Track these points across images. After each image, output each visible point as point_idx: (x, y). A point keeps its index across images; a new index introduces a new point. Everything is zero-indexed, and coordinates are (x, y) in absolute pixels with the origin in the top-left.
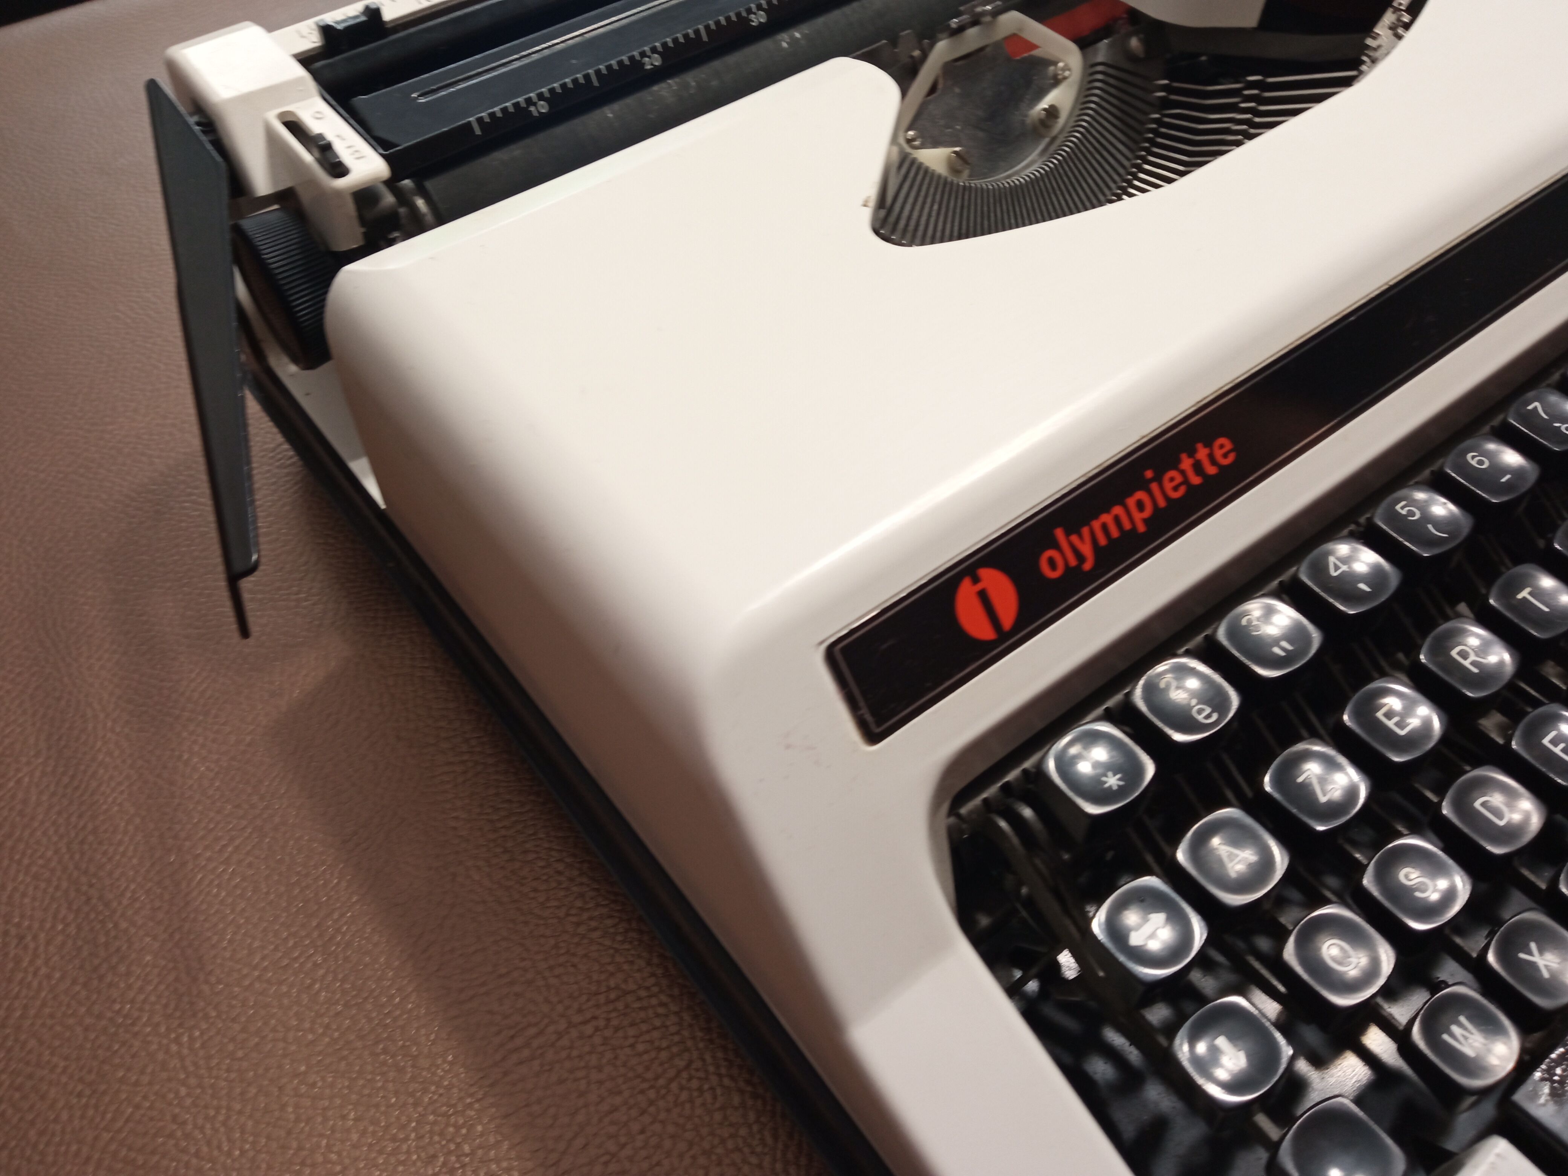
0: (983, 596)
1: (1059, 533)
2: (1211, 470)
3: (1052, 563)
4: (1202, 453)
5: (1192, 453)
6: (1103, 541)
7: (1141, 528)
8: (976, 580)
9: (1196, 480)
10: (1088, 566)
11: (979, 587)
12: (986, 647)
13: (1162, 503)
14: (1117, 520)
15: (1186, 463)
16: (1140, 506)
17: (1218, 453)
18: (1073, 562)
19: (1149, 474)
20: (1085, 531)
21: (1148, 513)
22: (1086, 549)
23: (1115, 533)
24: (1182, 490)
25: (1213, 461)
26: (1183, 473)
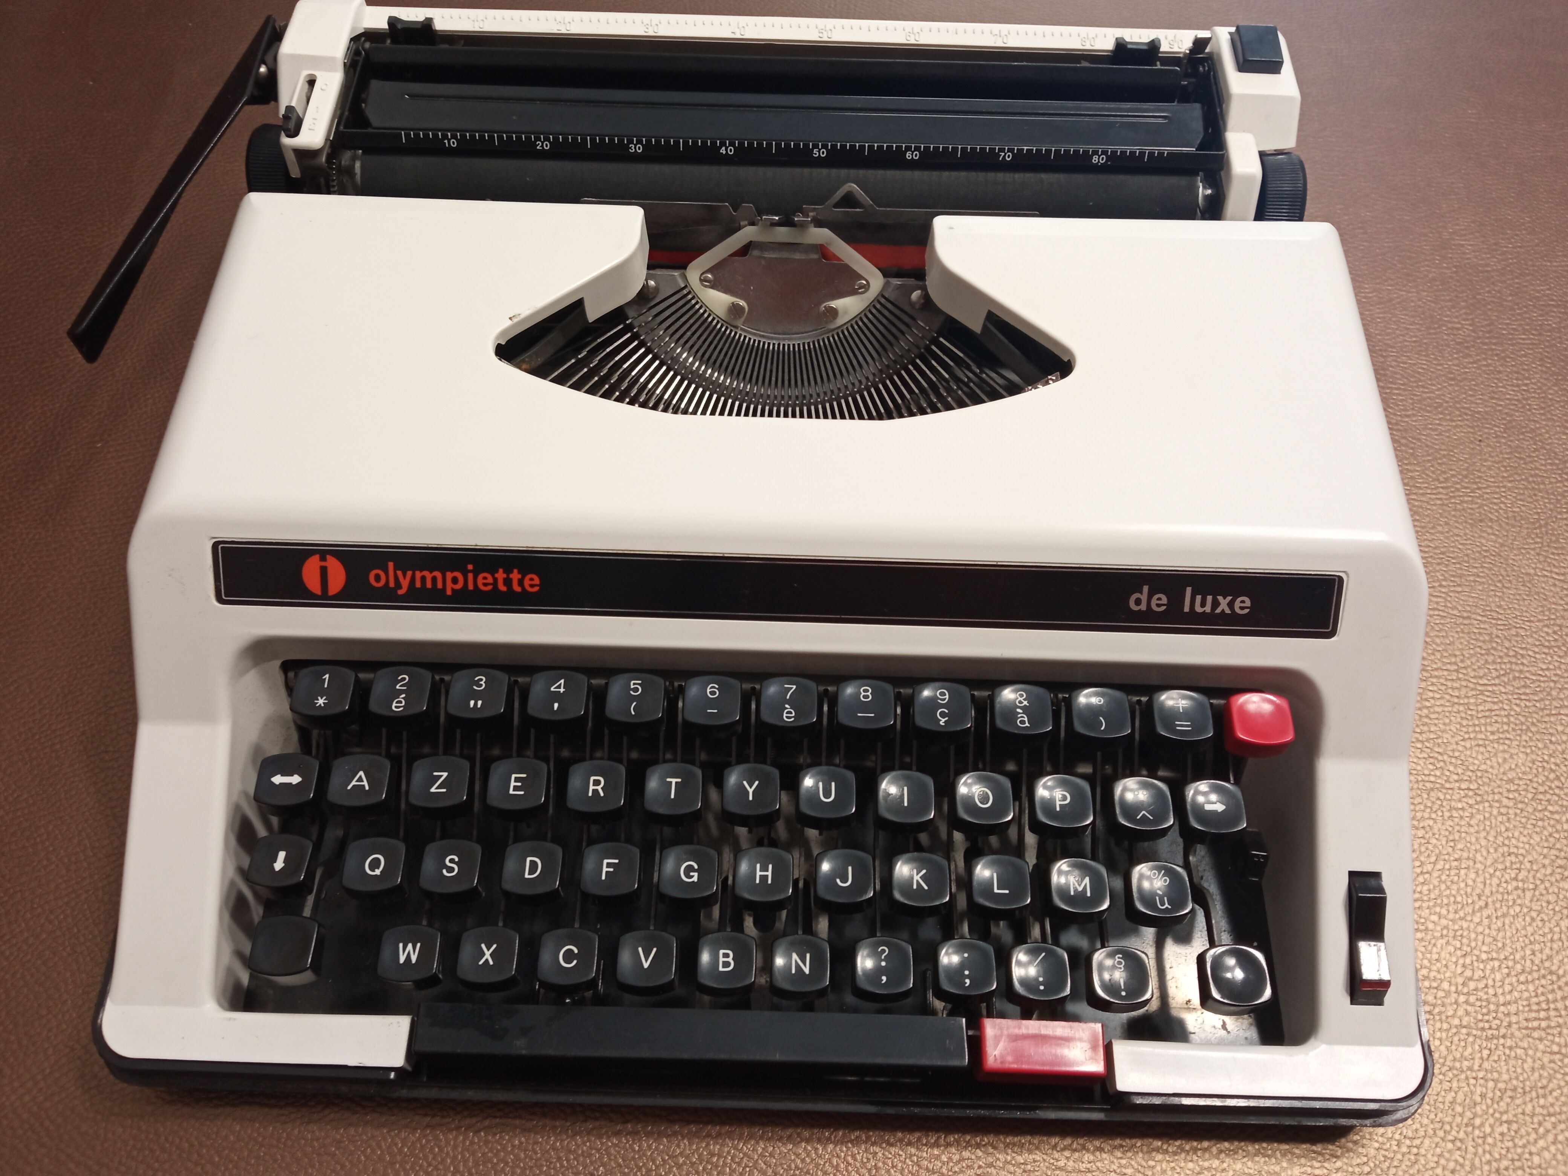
0: (324, 571)
1: (391, 565)
2: (517, 588)
3: (378, 578)
4: (515, 576)
5: (508, 571)
6: (418, 585)
7: (449, 592)
8: (323, 559)
9: (502, 588)
10: (400, 592)
11: (323, 564)
12: (310, 595)
13: (471, 587)
14: (434, 579)
15: (501, 575)
16: (455, 580)
17: (527, 582)
18: (392, 584)
19: (470, 567)
20: (409, 574)
21: (459, 586)
22: (405, 583)
23: (429, 585)
24: (490, 588)
25: (521, 583)
26: (495, 580)
